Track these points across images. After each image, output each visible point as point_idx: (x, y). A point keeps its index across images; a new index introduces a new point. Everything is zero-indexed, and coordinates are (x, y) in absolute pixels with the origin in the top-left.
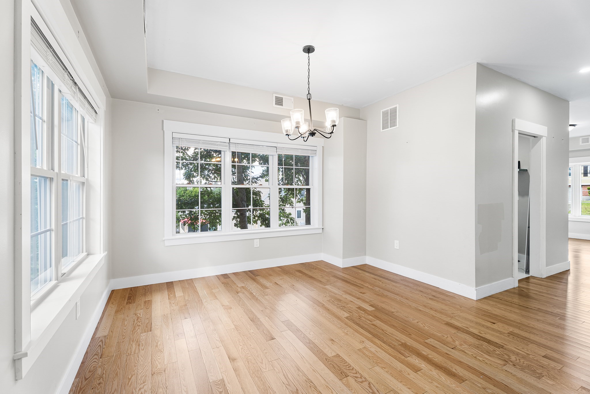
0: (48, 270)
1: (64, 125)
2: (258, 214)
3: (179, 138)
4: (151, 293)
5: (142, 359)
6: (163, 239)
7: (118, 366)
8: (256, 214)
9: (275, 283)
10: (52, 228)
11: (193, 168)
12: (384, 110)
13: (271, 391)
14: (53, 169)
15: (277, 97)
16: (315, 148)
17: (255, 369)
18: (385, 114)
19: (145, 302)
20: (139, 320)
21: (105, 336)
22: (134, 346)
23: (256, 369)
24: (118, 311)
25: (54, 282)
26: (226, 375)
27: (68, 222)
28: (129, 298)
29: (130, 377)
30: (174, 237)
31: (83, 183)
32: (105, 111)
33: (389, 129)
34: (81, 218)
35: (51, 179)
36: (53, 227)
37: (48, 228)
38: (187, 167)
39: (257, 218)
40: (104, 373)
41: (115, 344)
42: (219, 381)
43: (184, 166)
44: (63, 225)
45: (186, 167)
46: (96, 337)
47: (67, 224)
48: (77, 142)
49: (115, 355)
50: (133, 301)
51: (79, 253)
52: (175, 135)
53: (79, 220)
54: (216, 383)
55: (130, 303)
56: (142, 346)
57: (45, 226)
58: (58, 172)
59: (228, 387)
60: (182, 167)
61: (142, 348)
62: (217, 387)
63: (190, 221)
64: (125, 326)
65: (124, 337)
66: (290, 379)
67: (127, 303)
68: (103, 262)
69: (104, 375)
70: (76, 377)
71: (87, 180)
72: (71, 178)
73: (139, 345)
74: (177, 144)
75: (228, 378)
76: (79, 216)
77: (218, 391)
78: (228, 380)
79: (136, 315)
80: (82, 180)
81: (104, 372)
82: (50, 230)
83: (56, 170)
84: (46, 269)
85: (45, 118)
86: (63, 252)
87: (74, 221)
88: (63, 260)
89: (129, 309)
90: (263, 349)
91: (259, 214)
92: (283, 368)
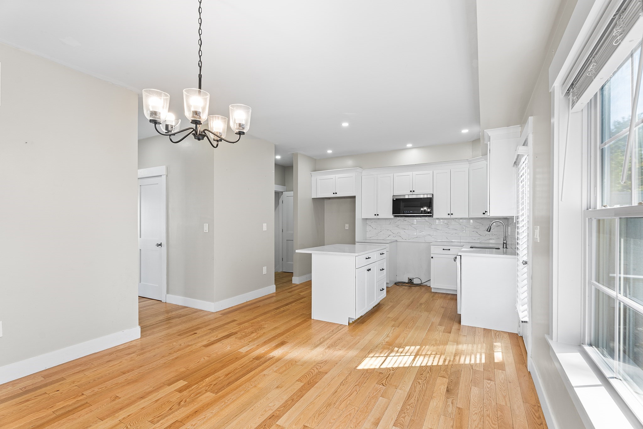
13: (371, 395)
17: (361, 415)
23: (360, 413)
26: (388, 427)
42: (398, 426)
54: (402, 426)
59: (395, 417)
62: (403, 423)
66: (351, 392)
75: (389, 423)
77: (405, 420)
78: (390, 422)
90: (330, 424)
92: (343, 400)
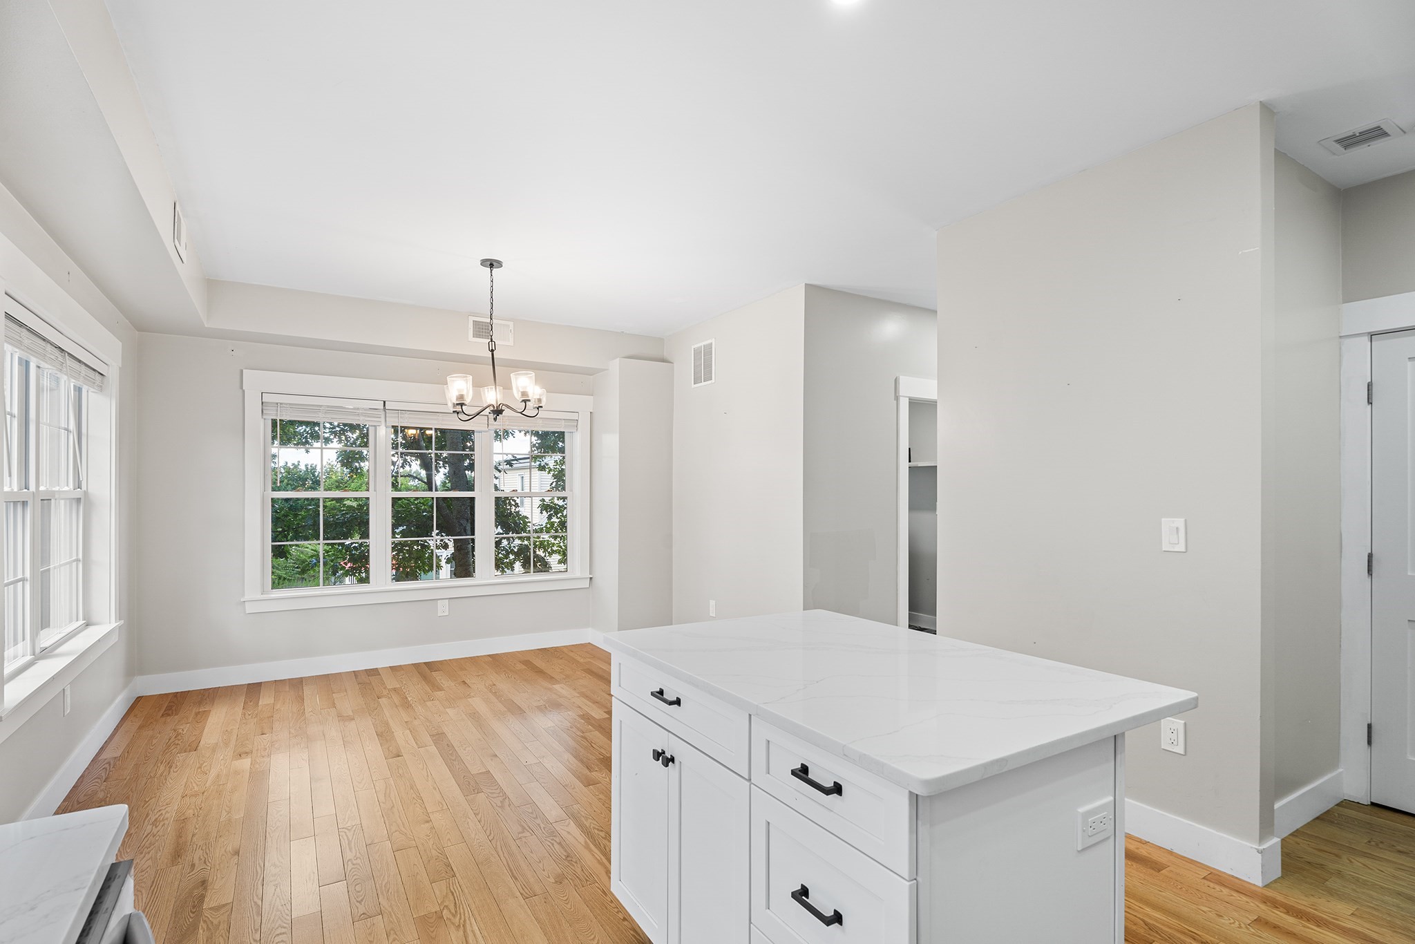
0: (20, 645)
1: (45, 397)
2: (514, 547)
3: (277, 404)
4: (213, 701)
5: (171, 781)
6: (242, 600)
7: (131, 790)
8: (510, 548)
9: (463, 681)
10: (26, 576)
11: (357, 439)
12: (696, 346)
14: (27, 487)
15: (476, 321)
16: (574, 416)
18: (697, 352)
19: (197, 714)
20: (179, 737)
21: (115, 758)
22: (162, 768)
24: (143, 726)
25: (29, 658)
27: (51, 566)
28: (169, 708)
29: (147, 800)
30: (265, 596)
31: (79, 500)
32: (120, 368)
33: (703, 384)
34: (74, 561)
35: (24, 503)
36: (28, 575)
37: (20, 576)
38: (343, 438)
39: (512, 557)
40: (107, 797)
41: (131, 767)
43: (335, 433)
44: (42, 572)
45: (339, 437)
46: (100, 758)
47: (49, 570)
48: (67, 430)
49: (128, 778)
50: (174, 713)
51: (71, 621)
52: (267, 398)
53: (70, 563)
55: (169, 715)
56: (176, 768)
57: (15, 574)
58: (34, 490)
60: (332, 437)
61: (175, 770)
63: (349, 565)
64: (152, 746)
65: (147, 758)
67: (162, 715)
68: (115, 638)
69: (108, 799)
70: (65, 800)
71: (86, 493)
72: (57, 496)
73: (170, 767)
74: (272, 414)
76: (71, 557)
79: (175, 730)
80: (78, 493)
81: (109, 795)
82: (23, 580)
83: (32, 487)
84: (16, 643)
85: (15, 411)
86: (43, 620)
87: (60, 566)
88: (43, 633)
89: (165, 723)
91: (517, 548)
